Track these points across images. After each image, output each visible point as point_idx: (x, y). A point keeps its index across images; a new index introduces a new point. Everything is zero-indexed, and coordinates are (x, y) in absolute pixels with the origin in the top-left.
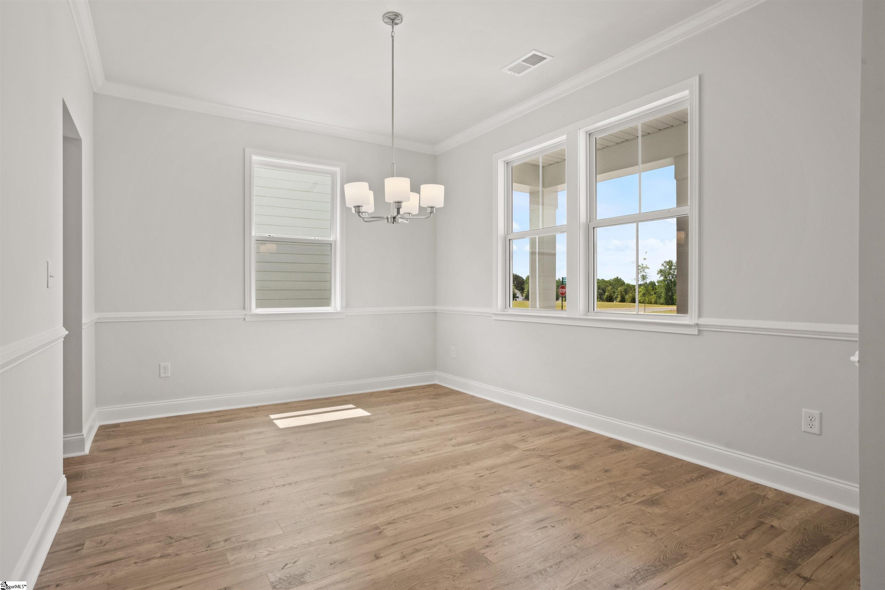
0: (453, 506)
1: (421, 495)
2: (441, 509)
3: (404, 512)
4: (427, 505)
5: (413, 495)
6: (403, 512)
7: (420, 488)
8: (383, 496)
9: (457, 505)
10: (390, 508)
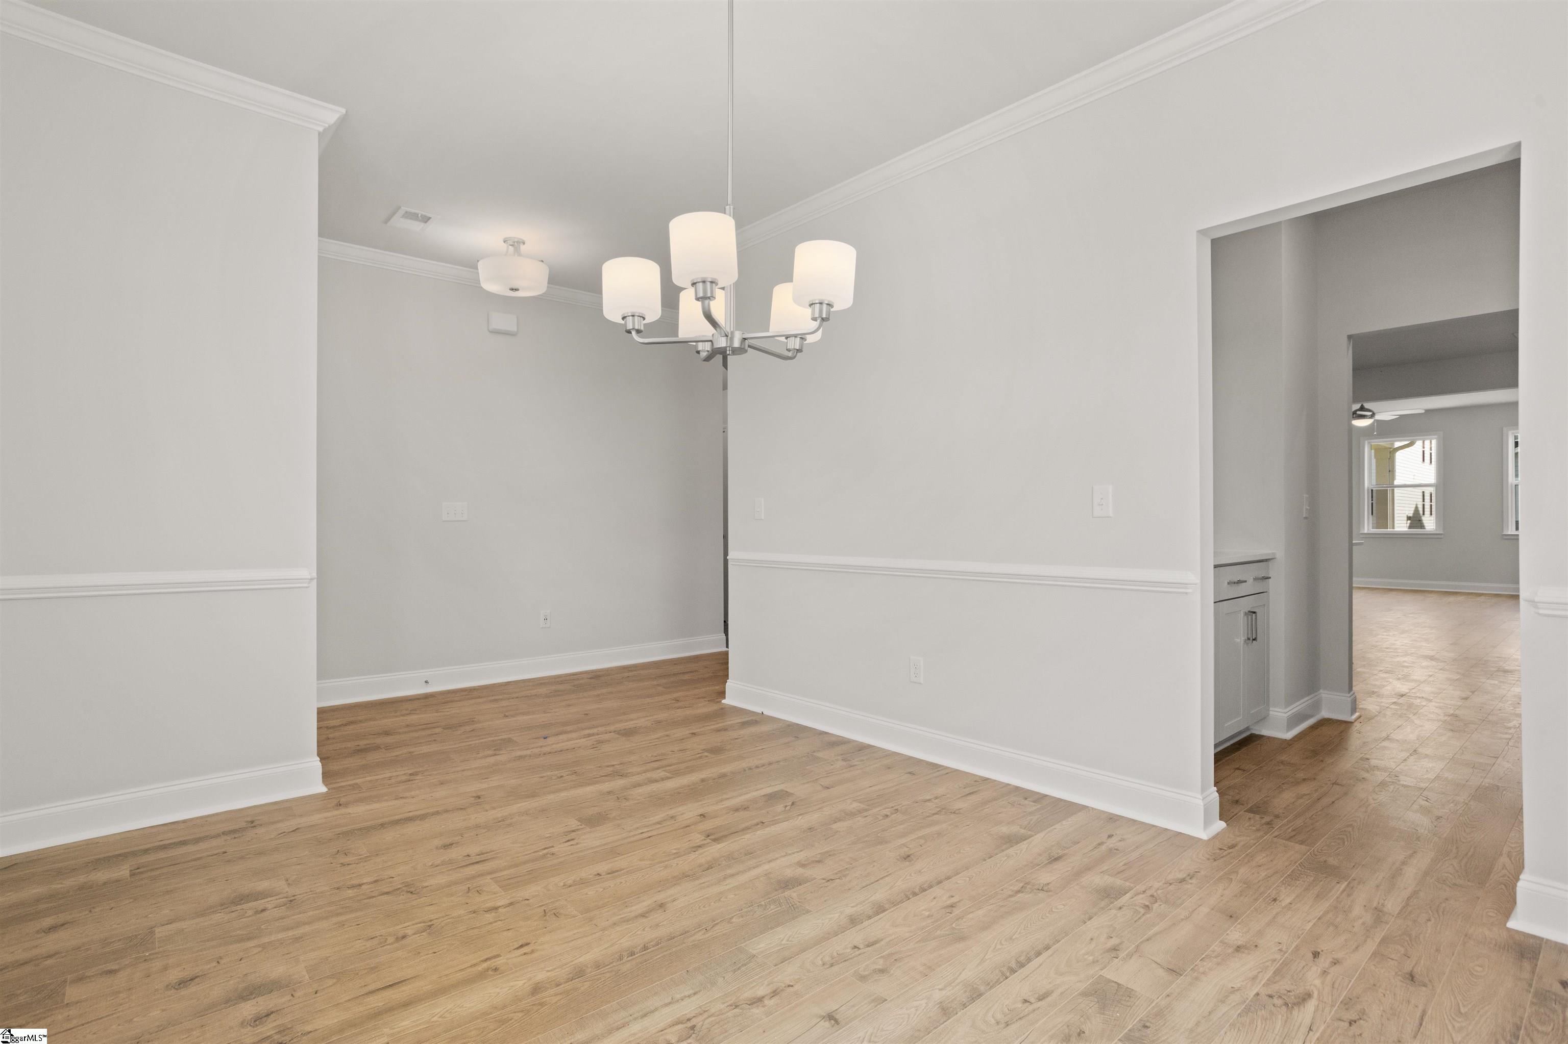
0: (605, 876)
1: (659, 891)
2: (625, 871)
3: (682, 862)
4: (647, 876)
5: (672, 891)
6: (684, 862)
7: (662, 906)
8: (725, 884)
9: (598, 877)
10: (707, 866)
